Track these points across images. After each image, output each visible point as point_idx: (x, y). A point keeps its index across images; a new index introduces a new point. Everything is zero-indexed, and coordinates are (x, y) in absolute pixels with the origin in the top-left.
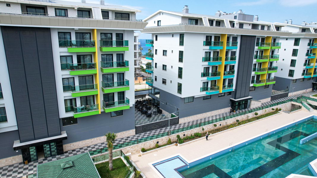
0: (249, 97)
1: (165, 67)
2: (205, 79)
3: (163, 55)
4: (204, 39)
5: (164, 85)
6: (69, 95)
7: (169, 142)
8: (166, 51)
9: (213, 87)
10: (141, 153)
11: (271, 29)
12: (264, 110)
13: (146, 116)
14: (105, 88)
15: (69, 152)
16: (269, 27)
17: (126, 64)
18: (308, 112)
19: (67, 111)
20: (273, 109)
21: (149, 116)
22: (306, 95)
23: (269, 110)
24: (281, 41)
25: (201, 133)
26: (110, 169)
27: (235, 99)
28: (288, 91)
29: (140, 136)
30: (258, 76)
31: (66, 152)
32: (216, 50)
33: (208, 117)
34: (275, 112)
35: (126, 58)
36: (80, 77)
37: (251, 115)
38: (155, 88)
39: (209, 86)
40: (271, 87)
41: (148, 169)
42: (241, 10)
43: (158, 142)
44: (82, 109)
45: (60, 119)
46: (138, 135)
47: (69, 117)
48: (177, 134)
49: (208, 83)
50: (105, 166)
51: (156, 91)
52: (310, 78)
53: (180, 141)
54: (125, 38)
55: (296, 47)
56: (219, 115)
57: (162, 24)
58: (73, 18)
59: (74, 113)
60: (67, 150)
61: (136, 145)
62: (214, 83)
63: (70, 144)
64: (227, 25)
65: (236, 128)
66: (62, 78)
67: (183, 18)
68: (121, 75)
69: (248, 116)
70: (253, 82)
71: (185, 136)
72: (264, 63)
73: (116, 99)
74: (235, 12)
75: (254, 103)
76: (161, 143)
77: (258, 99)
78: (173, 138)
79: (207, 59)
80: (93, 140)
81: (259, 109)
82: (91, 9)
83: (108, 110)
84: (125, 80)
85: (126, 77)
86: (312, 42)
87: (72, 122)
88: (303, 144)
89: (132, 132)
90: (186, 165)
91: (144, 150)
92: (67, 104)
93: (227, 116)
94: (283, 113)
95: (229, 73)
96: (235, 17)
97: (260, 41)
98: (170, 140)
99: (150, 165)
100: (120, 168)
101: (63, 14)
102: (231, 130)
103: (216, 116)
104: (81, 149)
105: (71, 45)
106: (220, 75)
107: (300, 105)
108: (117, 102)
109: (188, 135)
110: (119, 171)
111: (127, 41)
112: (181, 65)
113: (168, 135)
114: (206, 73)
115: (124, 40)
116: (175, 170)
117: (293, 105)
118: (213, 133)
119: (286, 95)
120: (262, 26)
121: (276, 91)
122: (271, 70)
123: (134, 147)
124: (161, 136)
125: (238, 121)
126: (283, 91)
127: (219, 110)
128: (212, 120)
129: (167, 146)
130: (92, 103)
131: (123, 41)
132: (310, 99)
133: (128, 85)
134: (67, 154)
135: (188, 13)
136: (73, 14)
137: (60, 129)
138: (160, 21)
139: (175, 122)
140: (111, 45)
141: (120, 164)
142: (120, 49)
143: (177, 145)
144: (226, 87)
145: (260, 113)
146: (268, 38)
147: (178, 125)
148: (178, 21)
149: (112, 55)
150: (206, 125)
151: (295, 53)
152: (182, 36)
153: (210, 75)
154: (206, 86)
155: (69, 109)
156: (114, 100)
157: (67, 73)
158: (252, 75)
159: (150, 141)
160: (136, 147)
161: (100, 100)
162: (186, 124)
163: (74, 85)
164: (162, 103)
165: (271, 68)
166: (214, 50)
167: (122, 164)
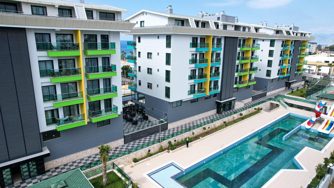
0: (233, 98)
1: (150, 70)
2: (192, 81)
3: (148, 57)
4: (190, 41)
5: (149, 90)
6: (50, 105)
7: (161, 150)
8: (151, 53)
9: (200, 90)
10: (133, 163)
11: (251, 30)
12: (248, 110)
13: (131, 124)
14: (91, 96)
15: (51, 170)
16: (249, 28)
17: (113, 68)
18: (285, 110)
19: (48, 124)
20: (255, 109)
21: (135, 123)
22: (281, 94)
23: (252, 110)
24: (259, 42)
25: (191, 137)
26: (104, 184)
27: (220, 100)
28: (266, 90)
29: (129, 145)
30: (241, 77)
31: (49, 171)
32: (202, 51)
33: (196, 121)
34: (257, 111)
35: (112, 62)
36: (62, 84)
37: (236, 116)
38: (138, 93)
39: (196, 88)
40: (252, 88)
41: (143, 180)
42: (224, 11)
43: (149, 151)
44: (66, 121)
45: (40, 133)
46: (127, 145)
47: (51, 131)
48: (168, 140)
49: (195, 85)
50: (98, 182)
51: (140, 96)
52: (284, 77)
53: (172, 147)
54: (111, 40)
55: (272, 48)
56: (206, 117)
57: (146, 25)
58: (53, 17)
59: (58, 125)
60: (49, 169)
61: (127, 155)
62: (201, 85)
63: (52, 161)
64: (212, 26)
65: (224, 130)
66: (42, 87)
67: (170, 18)
68: (108, 81)
69: (234, 118)
70: (236, 83)
71: (176, 142)
72: (246, 64)
73: (103, 107)
74: (218, 13)
75: (238, 104)
76: (153, 151)
77: (241, 100)
78: (164, 145)
79: (194, 61)
80: (78, 154)
81: (243, 109)
82: (73, 8)
83: (95, 120)
84: (112, 86)
85: (113, 83)
86: (284, 44)
87: (54, 136)
88: (285, 140)
89: (121, 142)
90: (182, 172)
91: (136, 161)
92: (48, 116)
93: (214, 118)
94: (264, 112)
95: (215, 75)
96: (218, 19)
97: (242, 43)
98: (161, 147)
99: (145, 175)
100: (115, 182)
101: (41, 12)
102: (219, 132)
103: (203, 119)
104: (65, 165)
105: (51, 48)
106: (206, 77)
107: (278, 103)
108: (104, 111)
109: (179, 141)
110: (115, 186)
111: (114, 43)
112: (168, 68)
113: (159, 141)
114: (193, 76)
115: (109, 42)
116: (172, 177)
117: (272, 104)
118: (203, 137)
119: (265, 95)
120: (243, 27)
121: (255, 91)
122: (252, 70)
123: (125, 158)
124: (152, 144)
125: (225, 122)
126: (262, 90)
127: (206, 113)
128: (201, 123)
129: (159, 154)
130: (76, 113)
131: (108, 44)
132: (285, 97)
133: (116, 91)
134: (50, 173)
135: (172, 14)
136: (53, 13)
137: (40, 145)
138: (144, 21)
139: (164, 128)
140: (96, 48)
141: (114, 178)
142: (105, 52)
143: (169, 152)
144: (212, 89)
145: (244, 113)
146: (249, 39)
147: (167, 131)
148: (164, 22)
149: (97, 58)
150: (195, 129)
151: (271, 53)
152: (168, 37)
153: (197, 77)
154: (193, 89)
155: (51, 121)
156: (100, 109)
157: (47, 81)
158: (235, 76)
159: (142, 150)
160: (127, 158)
161: (86, 109)
162: (175, 129)
163: (56, 93)
164: (148, 109)
165: (252, 69)
166: (200, 52)
167: (117, 178)
